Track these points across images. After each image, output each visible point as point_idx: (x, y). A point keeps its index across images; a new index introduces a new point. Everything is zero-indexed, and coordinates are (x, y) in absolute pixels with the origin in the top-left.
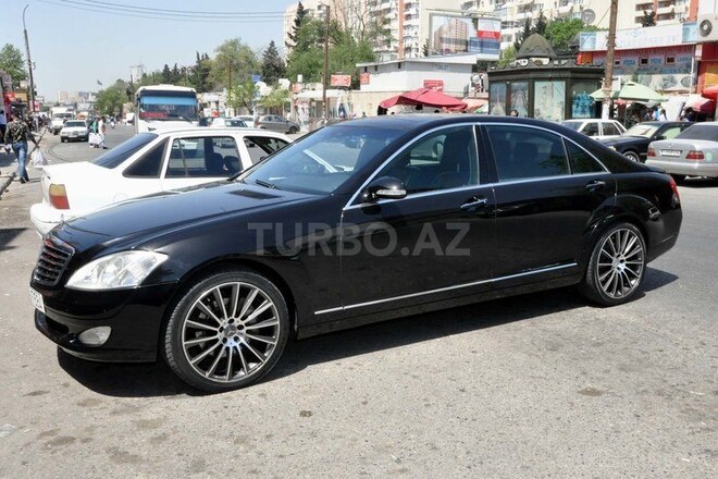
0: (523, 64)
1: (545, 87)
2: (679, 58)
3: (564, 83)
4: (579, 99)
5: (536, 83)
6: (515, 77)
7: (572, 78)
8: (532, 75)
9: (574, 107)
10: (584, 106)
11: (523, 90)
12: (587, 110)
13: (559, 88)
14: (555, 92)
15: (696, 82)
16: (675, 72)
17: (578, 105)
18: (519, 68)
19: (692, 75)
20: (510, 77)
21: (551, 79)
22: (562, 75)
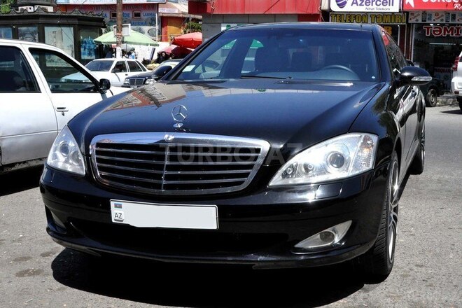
0: (29, 11)
1: (54, 32)
2: (144, 15)
3: (72, 29)
4: (85, 42)
5: (46, 28)
6: (21, 21)
7: (78, 25)
8: (41, 21)
9: (82, 49)
10: (90, 49)
11: (32, 34)
12: (92, 52)
13: (68, 33)
14: (64, 36)
15: (160, 33)
16: (142, 24)
17: (85, 48)
18: (25, 14)
19: (157, 27)
20: (15, 22)
21: (59, 25)
22: (70, 21)
